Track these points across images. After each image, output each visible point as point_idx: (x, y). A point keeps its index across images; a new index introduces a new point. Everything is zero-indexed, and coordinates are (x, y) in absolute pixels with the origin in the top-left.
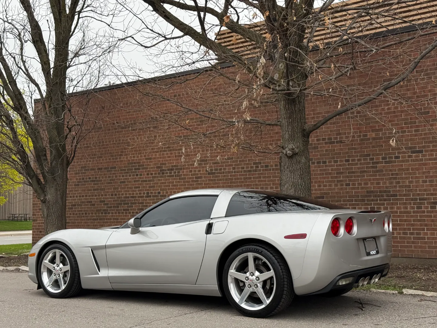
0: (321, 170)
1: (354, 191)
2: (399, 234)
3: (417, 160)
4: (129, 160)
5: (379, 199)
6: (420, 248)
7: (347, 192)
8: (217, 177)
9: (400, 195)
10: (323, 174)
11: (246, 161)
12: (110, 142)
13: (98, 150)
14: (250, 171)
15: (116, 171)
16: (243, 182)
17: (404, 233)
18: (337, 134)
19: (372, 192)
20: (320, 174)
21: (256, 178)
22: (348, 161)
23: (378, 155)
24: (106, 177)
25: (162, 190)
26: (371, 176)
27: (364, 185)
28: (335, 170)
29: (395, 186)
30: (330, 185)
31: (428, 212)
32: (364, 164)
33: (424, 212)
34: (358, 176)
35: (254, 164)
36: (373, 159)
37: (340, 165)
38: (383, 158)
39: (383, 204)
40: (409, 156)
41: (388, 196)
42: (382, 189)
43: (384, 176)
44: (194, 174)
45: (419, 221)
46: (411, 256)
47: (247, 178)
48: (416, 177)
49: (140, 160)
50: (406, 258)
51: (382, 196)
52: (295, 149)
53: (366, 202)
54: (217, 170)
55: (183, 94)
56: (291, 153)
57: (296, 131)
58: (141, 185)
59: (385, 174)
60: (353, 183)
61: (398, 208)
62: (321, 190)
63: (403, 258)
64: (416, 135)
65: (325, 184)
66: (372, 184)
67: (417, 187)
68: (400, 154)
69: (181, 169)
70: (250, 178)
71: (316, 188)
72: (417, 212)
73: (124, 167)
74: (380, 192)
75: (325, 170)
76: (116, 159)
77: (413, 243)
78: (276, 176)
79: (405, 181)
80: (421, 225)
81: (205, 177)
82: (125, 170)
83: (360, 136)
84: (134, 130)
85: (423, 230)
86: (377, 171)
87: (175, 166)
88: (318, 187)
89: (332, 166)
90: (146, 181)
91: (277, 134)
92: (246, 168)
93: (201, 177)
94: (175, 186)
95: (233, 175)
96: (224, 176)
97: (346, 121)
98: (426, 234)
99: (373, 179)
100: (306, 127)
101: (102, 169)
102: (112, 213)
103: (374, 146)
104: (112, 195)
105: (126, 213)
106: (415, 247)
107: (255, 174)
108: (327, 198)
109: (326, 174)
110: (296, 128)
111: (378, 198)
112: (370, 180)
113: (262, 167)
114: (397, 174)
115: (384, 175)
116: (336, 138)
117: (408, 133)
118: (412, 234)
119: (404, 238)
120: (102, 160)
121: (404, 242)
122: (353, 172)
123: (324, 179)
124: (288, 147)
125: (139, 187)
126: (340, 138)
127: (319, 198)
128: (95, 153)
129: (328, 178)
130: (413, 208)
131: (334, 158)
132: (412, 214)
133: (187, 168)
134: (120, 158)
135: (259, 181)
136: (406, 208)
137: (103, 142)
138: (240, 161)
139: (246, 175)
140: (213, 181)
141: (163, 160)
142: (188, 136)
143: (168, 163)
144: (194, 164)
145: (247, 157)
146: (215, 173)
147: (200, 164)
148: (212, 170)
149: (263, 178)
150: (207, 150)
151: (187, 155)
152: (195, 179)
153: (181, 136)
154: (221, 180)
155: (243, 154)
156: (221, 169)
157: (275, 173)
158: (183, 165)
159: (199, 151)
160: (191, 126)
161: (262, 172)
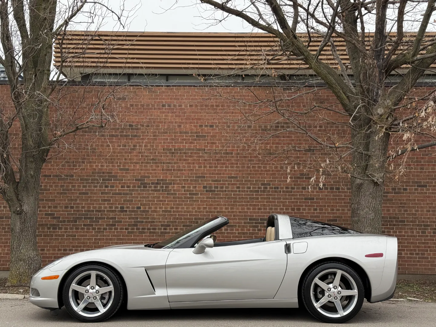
0: (334, 196)
2: (407, 254)
3: (422, 193)
4: (95, 169)
6: (424, 266)
8: (217, 194)
9: (407, 221)
10: (336, 199)
11: (253, 181)
14: (258, 191)
15: (73, 180)
16: (248, 202)
17: (410, 254)
20: (333, 199)
21: (264, 198)
23: (388, 185)
24: (56, 186)
25: (144, 205)
29: (403, 213)
30: (343, 210)
31: (419, 236)
33: (427, 236)
35: (262, 184)
38: (393, 189)
39: (393, 228)
40: (415, 189)
41: (397, 221)
42: (392, 216)
43: (394, 205)
44: (188, 191)
45: (424, 243)
46: (416, 273)
47: (253, 198)
48: (422, 207)
49: (112, 169)
50: (412, 275)
51: (392, 221)
54: (217, 187)
55: (175, 106)
58: (112, 198)
61: (405, 232)
62: (334, 213)
63: (409, 275)
64: (421, 172)
65: (338, 208)
67: (422, 215)
68: (408, 187)
69: (171, 184)
70: (258, 198)
71: (329, 211)
72: (422, 236)
73: (87, 176)
74: (390, 218)
75: (338, 196)
76: (75, 166)
77: (418, 261)
79: (412, 210)
80: (425, 247)
81: (201, 194)
82: (86, 180)
84: (103, 136)
85: (427, 251)
87: (162, 180)
88: (330, 211)
89: (345, 192)
90: (120, 194)
93: (197, 194)
94: (161, 201)
95: (237, 194)
96: (227, 195)
98: (429, 254)
101: (50, 176)
102: (66, 229)
104: (66, 207)
105: (88, 229)
106: (420, 265)
107: (264, 195)
108: (339, 220)
109: (339, 199)
111: (389, 223)
113: (271, 188)
114: (405, 204)
115: (393, 203)
117: (414, 169)
118: (417, 254)
119: (411, 258)
121: (411, 261)
123: (337, 204)
125: (110, 200)
127: (332, 220)
129: (341, 203)
130: (418, 233)
131: (347, 185)
132: (418, 238)
134: (80, 166)
135: (267, 202)
136: (413, 233)
138: (246, 181)
139: (253, 195)
140: (212, 199)
141: (145, 173)
142: (180, 149)
143: (152, 177)
144: (188, 180)
145: (253, 178)
146: (215, 191)
147: (195, 181)
148: (211, 187)
149: (272, 199)
150: (205, 167)
151: (179, 170)
152: (188, 196)
153: (171, 149)
154: (222, 198)
155: (250, 174)
156: (222, 188)
157: (286, 195)
158: (173, 180)
159: (195, 167)
160: (185, 140)
161: (271, 193)
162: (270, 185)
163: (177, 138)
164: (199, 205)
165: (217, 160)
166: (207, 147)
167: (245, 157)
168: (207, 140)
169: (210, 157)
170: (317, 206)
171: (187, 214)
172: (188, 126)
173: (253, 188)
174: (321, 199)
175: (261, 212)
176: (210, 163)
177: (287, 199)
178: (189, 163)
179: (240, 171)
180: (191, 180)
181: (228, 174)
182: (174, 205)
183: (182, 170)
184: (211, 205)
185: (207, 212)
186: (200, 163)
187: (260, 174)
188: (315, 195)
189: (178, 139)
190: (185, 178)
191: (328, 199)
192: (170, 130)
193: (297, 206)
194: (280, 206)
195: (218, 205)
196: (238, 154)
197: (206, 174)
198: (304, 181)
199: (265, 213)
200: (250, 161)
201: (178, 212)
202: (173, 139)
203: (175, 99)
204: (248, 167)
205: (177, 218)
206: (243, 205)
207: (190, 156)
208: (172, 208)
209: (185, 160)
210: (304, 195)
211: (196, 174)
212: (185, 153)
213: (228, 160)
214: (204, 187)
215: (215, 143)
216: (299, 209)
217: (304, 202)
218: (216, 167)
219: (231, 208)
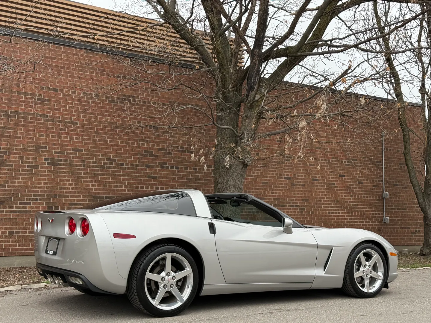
0: (174, 175)
8: (60, 168)
10: (175, 178)
11: (99, 156)
14: (103, 167)
16: (93, 178)
20: (173, 178)
21: (110, 175)
28: (186, 175)
34: (203, 183)
37: (190, 172)
44: (26, 162)
47: (99, 174)
54: (60, 160)
69: (6, 153)
70: (103, 175)
75: (177, 175)
78: (131, 175)
81: (42, 167)
89: (183, 172)
91: (134, 134)
93: (37, 167)
96: (71, 169)
107: (109, 171)
109: (178, 178)
113: (117, 164)
129: (179, 182)
133: (15, 153)
135: (112, 179)
138: (91, 155)
139: (98, 170)
140: (54, 173)
142: (18, 113)
144: (26, 150)
145: (99, 152)
146: (57, 164)
147: (36, 151)
148: (53, 160)
149: (117, 176)
150: (47, 136)
151: (16, 137)
152: (27, 168)
153: (6, 111)
154: (65, 173)
155: (96, 148)
156: (66, 161)
157: (130, 172)
158: (9, 149)
159: (35, 135)
160: (24, 102)
161: (116, 170)
162: (116, 161)
163: (14, 98)
164: (39, 179)
165: (61, 129)
166: (50, 113)
167: (91, 129)
168: (49, 105)
169: (53, 125)
170: (159, 185)
171: (25, 190)
172: (27, 85)
173: (99, 163)
174: (163, 178)
175: (107, 190)
176: (53, 132)
177: (131, 176)
178: (28, 130)
179: (85, 143)
180: (30, 150)
181: (72, 146)
182: (9, 178)
183: (20, 138)
184: (53, 180)
185: (48, 188)
186: (42, 131)
187: (107, 148)
188: (157, 174)
189: (16, 101)
190: (23, 147)
191: (168, 178)
192: (6, 88)
193: (141, 184)
194: (125, 183)
195: (61, 180)
196: (84, 124)
197: (48, 144)
198: (148, 159)
199: (110, 190)
200: (95, 133)
201: (13, 186)
202: (9, 100)
203: (13, 52)
204: (94, 140)
205: (13, 195)
206: (88, 181)
207: (30, 122)
208: (6, 182)
209: (23, 126)
210: (147, 173)
211: (36, 143)
212: (23, 118)
213: (73, 131)
214: (46, 159)
215: (59, 110)
216: (142, 188)
217: (147, 181)
218: (60, 137)
219: (76, 185)
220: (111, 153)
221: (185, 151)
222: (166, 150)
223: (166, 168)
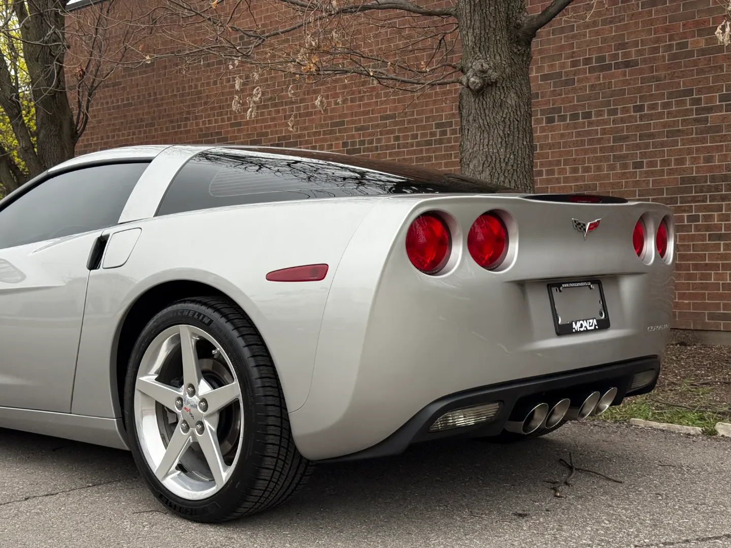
0: (578, 134)
1: (651, 179)
5: (710, 196)
7: (636, 183)
11: (422, 121)
12: (167, 92)
13: (146, 110)
18: (618, 48)
19: (694, 180)
20: (576, 144)
21: (442, 157)
22: (639, 108)
23: (710, 90)
26: (692, 141)
27: (675, 165)
28: (612, 131)
30: (599, 169)
32: (679, 113)
34: (663, 144)
35: (438, 126)
36: (697, 101)
37: (622, 120)
38: (723, 98)
39: (720, 208)
42: (717, 173)
43: (724, 141)
47: (422, 159)
49: (220, 127)
51: (717, 189)
52: (490, 71)
53: (679, 205)
56: (477, 81)
57: (493, 25)
59: (725, 135)
60: (651, 162)
62: (576, 179)
65: (586, 165)
66: (694, 160)
70: (429, 159)
71: (568, 175)
74: (713, 179)
75: (589, 133)
76: (179, 127)
83: (670, 47)
84: (208, 65)
86: (708, 130)
88: (571, 173)
89: (604, 122)
92: (421, 137)
95: (395, 153)
97: (640, 13)
99: (698, 150)
100: (523, 19)
103: (702, 69)
107: (440, 149)
109: (591, 142)
110: (491, 19)
111: (708, 194)
112: (690, 151)
115: (724, 138)
116: (615, 56)
120: (155, 129)
122: (651, 136)
123: (585, 154)
124: (471, 67)
126: (625, 55)
128: (141, 116)
129: (594, 151)
131: (608, 104)
134: (186, 126)
135: (446, 165)
137: (155, 94)
139: (421, 151)
141: (262, 126)
143: (272, 133)
144: (320, 133)
145: (423, 112)
146: (360, 150)
147: (331, 132)
148: (354, 143)
150: (344, 101)
151: (307, 114)
156: (372, 142)
158: (299, 136)
159: (329, 104)
161: (453, 144)
162: (452, 126)
174: (551, 146)
176: (353, 93)
179: (399, 101)
180: (324, 133)
181: (380, 111)
183: (311, 114)
186: (338, 95)
190: (315, 128)
191: (566, 145)
197: (345, 116)
211: (331, 118)
218: (361, 99)
220: (443, 111)
221: (609, 67)
222: (560, 75)
223: (559, 121)
